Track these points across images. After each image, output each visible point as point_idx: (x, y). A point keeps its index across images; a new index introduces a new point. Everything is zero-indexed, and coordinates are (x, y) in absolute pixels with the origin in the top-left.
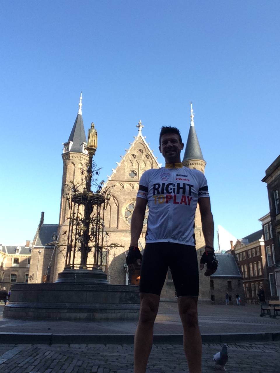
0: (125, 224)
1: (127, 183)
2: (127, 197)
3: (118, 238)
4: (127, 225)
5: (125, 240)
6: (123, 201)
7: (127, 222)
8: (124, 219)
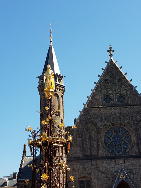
0: (106, 150)
1: (103, 109)
2: (104, 123)
3: (100, 166)
4: (108, 151)
5: (107, 168)
6: (101, 127)
7: (108, 148)
8: (104, 145)
